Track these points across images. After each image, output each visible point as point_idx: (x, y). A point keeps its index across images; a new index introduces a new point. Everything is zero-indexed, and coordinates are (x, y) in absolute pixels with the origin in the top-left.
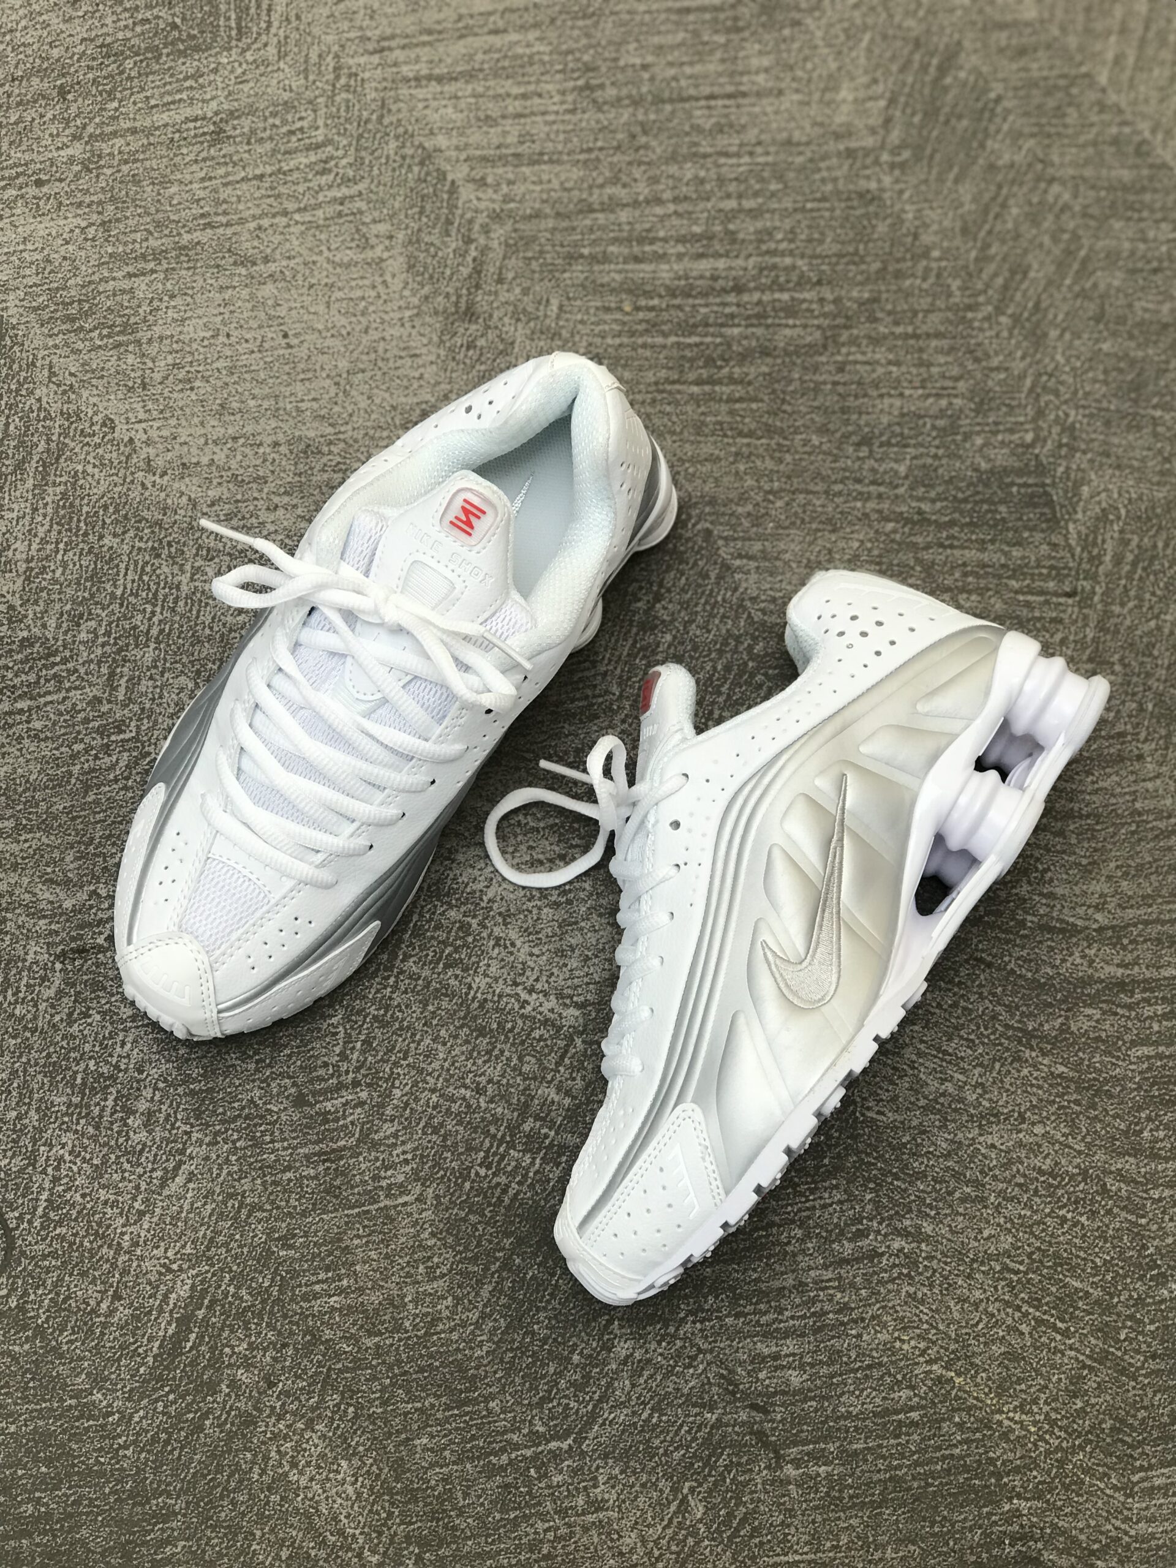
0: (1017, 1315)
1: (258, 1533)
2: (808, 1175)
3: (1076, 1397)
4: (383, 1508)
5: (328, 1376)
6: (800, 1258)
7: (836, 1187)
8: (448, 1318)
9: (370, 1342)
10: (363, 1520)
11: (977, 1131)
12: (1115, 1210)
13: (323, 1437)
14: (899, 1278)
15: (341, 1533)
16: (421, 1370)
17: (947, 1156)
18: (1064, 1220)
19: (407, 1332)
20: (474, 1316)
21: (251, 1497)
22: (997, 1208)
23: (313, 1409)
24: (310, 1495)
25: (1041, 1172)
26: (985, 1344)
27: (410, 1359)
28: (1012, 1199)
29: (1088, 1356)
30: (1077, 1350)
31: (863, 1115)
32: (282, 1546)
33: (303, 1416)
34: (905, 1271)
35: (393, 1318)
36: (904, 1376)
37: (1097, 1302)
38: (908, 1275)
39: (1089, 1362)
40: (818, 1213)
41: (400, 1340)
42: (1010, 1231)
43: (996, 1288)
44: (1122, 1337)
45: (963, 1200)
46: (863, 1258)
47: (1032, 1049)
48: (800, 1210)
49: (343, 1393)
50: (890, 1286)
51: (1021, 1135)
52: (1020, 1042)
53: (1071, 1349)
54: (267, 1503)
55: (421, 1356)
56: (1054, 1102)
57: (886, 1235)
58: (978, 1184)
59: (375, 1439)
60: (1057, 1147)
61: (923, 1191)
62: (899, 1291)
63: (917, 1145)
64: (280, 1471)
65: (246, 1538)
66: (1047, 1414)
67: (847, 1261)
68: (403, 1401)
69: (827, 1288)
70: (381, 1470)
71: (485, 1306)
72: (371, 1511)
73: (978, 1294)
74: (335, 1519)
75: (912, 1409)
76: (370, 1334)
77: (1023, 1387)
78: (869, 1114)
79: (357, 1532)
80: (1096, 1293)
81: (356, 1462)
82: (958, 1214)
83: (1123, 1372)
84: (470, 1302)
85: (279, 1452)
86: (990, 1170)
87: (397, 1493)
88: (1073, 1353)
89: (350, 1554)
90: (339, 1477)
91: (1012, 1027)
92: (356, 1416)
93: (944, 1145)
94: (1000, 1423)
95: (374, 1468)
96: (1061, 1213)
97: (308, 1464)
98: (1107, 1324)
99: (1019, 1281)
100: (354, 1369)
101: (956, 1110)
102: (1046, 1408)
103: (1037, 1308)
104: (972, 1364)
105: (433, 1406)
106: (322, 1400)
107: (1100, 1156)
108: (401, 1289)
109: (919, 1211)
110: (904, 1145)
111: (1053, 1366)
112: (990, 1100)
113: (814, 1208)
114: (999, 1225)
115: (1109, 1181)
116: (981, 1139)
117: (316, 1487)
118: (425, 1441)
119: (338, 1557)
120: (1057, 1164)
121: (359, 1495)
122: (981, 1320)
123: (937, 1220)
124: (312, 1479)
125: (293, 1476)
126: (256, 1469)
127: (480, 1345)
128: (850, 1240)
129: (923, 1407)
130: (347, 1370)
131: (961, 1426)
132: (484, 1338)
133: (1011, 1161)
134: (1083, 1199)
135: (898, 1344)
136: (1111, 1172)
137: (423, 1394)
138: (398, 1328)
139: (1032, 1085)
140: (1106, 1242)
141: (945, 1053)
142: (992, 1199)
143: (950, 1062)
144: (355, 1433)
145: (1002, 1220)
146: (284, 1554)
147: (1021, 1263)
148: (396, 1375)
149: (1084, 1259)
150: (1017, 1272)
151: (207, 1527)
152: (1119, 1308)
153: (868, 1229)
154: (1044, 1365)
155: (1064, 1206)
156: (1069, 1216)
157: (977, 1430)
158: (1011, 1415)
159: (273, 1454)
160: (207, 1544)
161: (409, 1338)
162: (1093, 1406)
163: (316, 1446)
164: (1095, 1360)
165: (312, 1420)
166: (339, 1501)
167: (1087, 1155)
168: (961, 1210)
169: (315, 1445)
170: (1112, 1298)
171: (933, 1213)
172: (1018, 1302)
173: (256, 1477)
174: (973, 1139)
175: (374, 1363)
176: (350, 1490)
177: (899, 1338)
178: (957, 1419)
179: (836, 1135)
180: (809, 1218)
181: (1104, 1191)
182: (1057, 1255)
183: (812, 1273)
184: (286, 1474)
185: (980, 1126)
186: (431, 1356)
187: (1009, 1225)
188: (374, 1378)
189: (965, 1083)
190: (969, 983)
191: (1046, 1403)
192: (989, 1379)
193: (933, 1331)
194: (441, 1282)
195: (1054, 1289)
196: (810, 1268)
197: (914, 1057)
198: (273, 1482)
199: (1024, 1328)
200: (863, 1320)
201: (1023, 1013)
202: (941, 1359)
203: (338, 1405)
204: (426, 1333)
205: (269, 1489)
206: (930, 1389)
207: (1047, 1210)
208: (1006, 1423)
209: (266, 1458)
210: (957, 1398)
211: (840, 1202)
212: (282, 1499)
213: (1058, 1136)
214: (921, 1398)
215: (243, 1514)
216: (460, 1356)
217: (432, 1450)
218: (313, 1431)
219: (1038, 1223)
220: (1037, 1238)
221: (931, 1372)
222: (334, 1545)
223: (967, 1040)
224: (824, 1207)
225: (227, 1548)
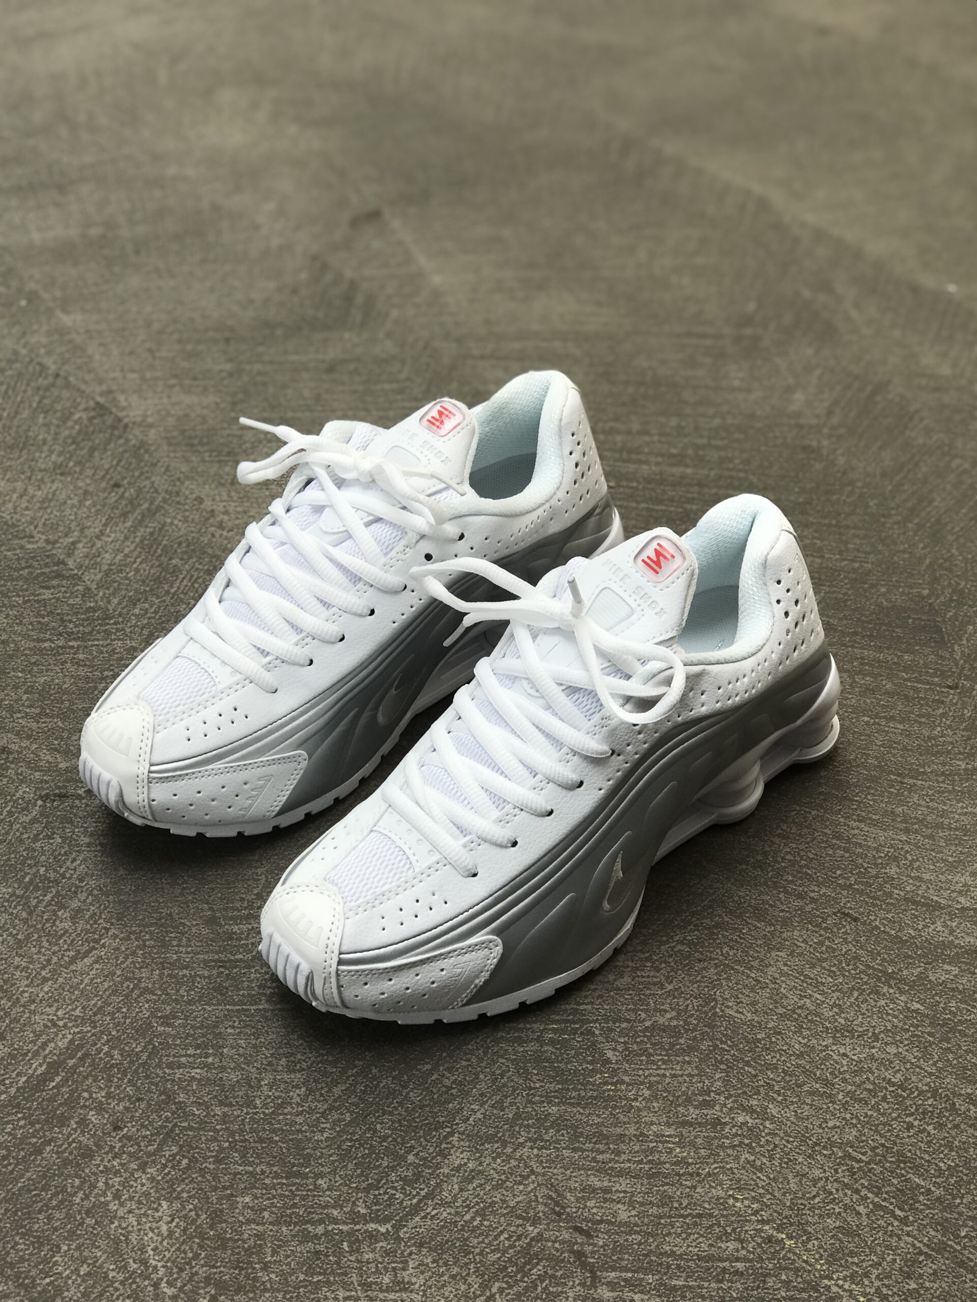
0: (855, 1197)
1: (65, 1248)
2: (662, 1048)
3: (909, 1278)
4: (191, 1248)
5: (172, 1130)
6: (644, 1113)
7: (689, 1063)
8: (298, 1104)
9: (218, 1111)
10: (168, 1255)
11: (831, 1041)
12: (962, 1126)
13: (152, 1179)
14: (739, 1146)
15: (144, 1262)
16: (261, 1141)
17: (800, 1056)
18: (910, 1126)
19: (255, 1108)
20: (324, 1107)
21: (68, 1216)
22: (845, 1105)
23: (149, 1155)
24: (124, 1225)
25: (889, 1082)
26: (820, 1216)
27: (252, 1131)
28: (860, 1100)
29: (924, 1244)
30: (916, 1239)
31: (722, 1011)
32: (83, 1262)
33: (138, 1159)
34: (746, 1141)
35: (247, 1095)
36: (734, 1230)
37: (938, 1199)
38: (749, 1145)
39: (925, 1250)
40: (668, 1080)
41: (247, 1113)
42: (855, 1126)
43: (836, 1171)
44: (963, 1234)
45: (812, 1093)
46: (706, 1123)
47: (890, 987)
48: (650, 1075)
49: (181, 1147)
50: (729, 1151)
51: (874, 1051)
52: (879, 979)
53: (908, 1235)
54: (82, 1224)
55: (264, 1129)
56: (908, 1030)
57: (731, 1109)
58: (827, 1083)
59: (201, 1189)
60: (908, 1066)
61: (771, 1079)
62: (737, 1158)
63: (772, 1043)
64: (102, 1199)
65: (51, 1250)
66: (878, 1289)
67: (691, 1124)
68: (236, 1163)
69: (668, 1142)
70: (198, 1216)
71: (335, 1101)
72: (178, 1249)
73: (817, 1173)
74: (143, 1250)
75: (738, 1260)
76: (221, 1103)
77: (856, 1260)
78: (728, 1011)
79: (160, 1264)
80: (938, 1192)
81: (177, 1205)
82: (804, 1103)
83: (962, 1264)
84: (322, 1095)
85: (106, 1183)
86: (840, 1073)
87: (208, 1239)
88: (910, 1239)
89: (147, 1283)
90: (157, 1214)
91: (873, 968)
92: (188, 1167)
93: (797, 1046)
94: (828, 1288)
95: (193, 1213)
96: (907, 1120)
97: (131, 1199)
98: (947, 1220)
99: (860, 1169)
100: (199, 1129)
101: (811, 1021)
102: (877, 1283)
103: (877, 1195)
104: (805, 1231)
105: (263, 1172)
106: (160, 1149)
107: (950, 1080)
108: (260, 1073)
109: (767, 1094)
110: (759, 1041)
111: (888, 1247)
112: (846, 1019)
113: (664, 1075)
114: (844, 1119)
115: (958, 1102)
116: (834, 1048)
117: (132, 1220)
118: (247, 1199)
119: (134, 1282)
120: (906, 1079)
121: (171, 1233)
122: (818, 1195)
123: (784, 1104)
124: (130, 1212)
125: (113, 1206)
126: (80, 1194)
127: (322, 1131)
128: (696, 1107)
129: (750, 1261)
130: (190, 1128)
131: (787, 1283)
132: (328, 1126)
133: (861, 1071)
134: (932, 1112)
135: (731, 1201)
136: (961, 1095)
137: (257, 1161)
138: (249, 1103)
139: (888, 1014)
140: (951, 1150)
141: (806, 976)
142: (840, 1097)
143: (811, 984)
144: (183, 1180)
145: (848, 1116)
146: (84, 1270)
147: (864, 1154)
148: (236, 1141)
149: (928, 1161)
150: (860, 1161)
151: (17, 1233)
152: (962, 1209)
153: (714, 1101)
154: (879, 1245)
155: (912, 1114)
156: (916, 1123)
157: (804, 1290)
158: (841, 1282)
159: (100, 1184)
160: (12, 1248)
161: (256, 1113)
162: (927, 1289)
163: (143, 1185)
164: (933, 1250)
165: (146, 1163)
166: (151, 1234)
167: (937, 1077)
168: (808, 1101)
169: (142, 1183)
170: (954, 1198)
171: (780, 1099)
172: (856, 1186)
173: (78, 1200)
174: (826, 1046)
175: (218, 1127)
176: (164, 1228)
177: (732, 1196)
178: (784, 1277)
179: (695, 1022)
180: (658, 1083)
181: (953, 1109)
182: (900, 1154)
183: (654, 1128)
184: (107, 1204)
185: (834, 1037)
186: (274, 1131)
187: (854, 1121)
188: (214, 1139)
189: (823, 1002)
190: (835, 930)
191: (878, 1277)
192: (821, 1247)
193: (769, 1196)
194: (298, 1075)
195: (895, 1181)
196: (652, 1123)
197: (777, 976)
198: (93, 1206)
199: (861, 1209)
200: (698, 1175)
201: (884, 960)
202: (774, 1221)
203: (174, 1156)
204: (273, 1113)
205: (88, 1213)
206: (759, 1245)
207: (894, 1115)
208: (835, 1289)
209: (93, 1186)
210: (785, 1258)
211: (689, 1075)
212: (97, 1223)
213: (910, 1057)
214: (749, 1251)
215: (56, 1229)
216: (300, 1136)
217: (252, 1209)
218: (144, 1172)
219: (884, 1124)
220: (882, 1136)
221: (761, 1230)
222: (134, 1272)
223: (829, 970)
224: (674, 1076)
225: (30, 1254)
